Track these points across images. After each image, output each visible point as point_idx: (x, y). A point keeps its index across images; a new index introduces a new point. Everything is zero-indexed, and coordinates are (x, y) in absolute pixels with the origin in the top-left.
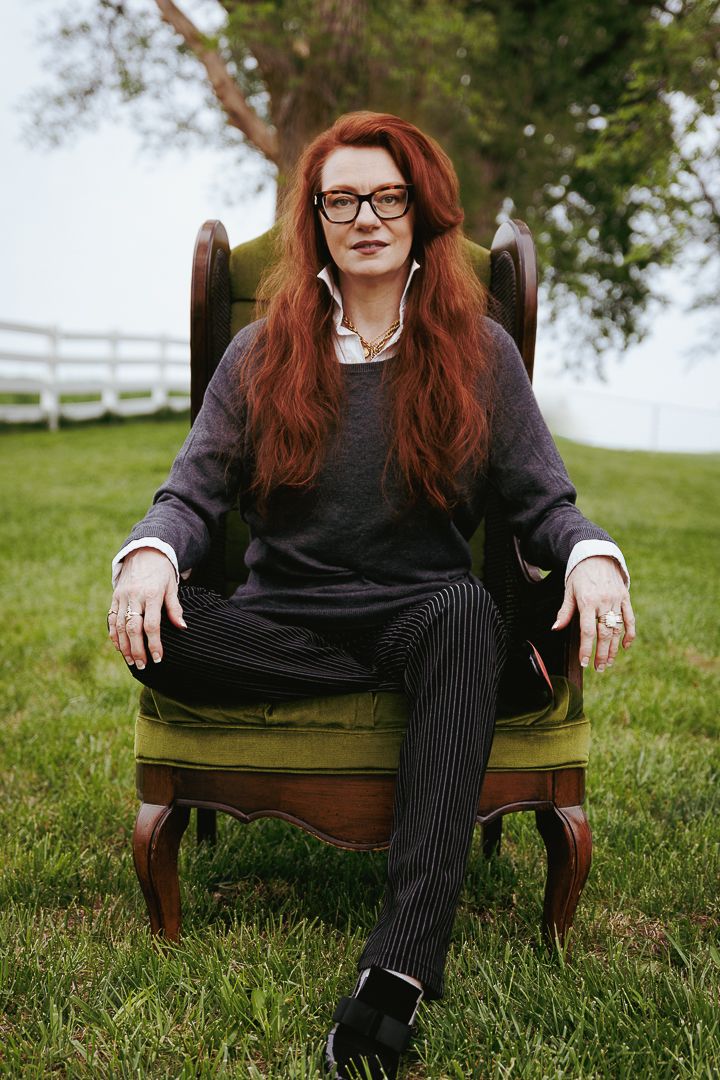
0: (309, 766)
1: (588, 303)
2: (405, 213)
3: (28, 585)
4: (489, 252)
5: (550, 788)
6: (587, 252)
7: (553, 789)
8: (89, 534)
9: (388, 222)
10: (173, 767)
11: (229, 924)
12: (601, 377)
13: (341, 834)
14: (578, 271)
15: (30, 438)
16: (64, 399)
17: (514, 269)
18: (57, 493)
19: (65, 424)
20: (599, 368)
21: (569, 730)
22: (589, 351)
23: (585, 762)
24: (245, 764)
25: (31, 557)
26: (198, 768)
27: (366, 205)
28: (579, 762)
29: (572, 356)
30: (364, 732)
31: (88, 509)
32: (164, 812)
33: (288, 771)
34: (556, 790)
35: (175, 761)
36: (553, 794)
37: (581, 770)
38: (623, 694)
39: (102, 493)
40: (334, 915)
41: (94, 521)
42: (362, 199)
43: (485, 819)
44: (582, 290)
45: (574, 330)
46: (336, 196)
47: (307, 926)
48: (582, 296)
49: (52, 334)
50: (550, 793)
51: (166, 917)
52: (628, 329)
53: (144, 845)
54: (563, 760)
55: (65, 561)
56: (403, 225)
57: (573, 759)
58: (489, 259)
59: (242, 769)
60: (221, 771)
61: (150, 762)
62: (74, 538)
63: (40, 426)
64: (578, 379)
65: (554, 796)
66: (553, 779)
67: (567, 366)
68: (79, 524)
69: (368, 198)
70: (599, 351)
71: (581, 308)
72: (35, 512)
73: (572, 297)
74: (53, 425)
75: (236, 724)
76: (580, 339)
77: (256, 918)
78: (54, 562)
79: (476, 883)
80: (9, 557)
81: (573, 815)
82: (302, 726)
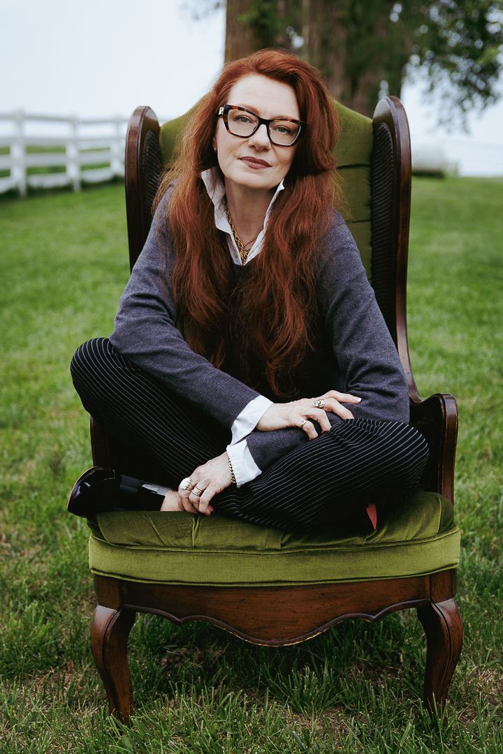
0: (229, 581)
1: (457, 76)
2: (293, 145)
3: (48, 333)
4: (371, 121)
5: (428, 588)
6: (454, 39)
7: (431, 588)
8: (96, 285)
9: (276, 148)
10: (120, 580)
11: (172, 697)
12: (465, 129)
13: (257, 633)
14: (449, 53)
15: (59, 199)
16: (84, 168)
17: (391, 140)
18: (73, 251)
19: (86, 186)
20: (464, 123)
21: (443, 540)
22: (457, 110)
23: (456, 564)
24: (177, 579)
25: (53, 306)
26: (139, 581)
27: (263, 127)
28: (452, 565)
29: (445, 114)
30: (273, 553)
31: (96, 264)
32: (114, 614)
33: (212, 585)
34: (433, 589)
35: (121, 575)
36: (431, 592)
37: (454, 570)
38: (487, 430)
39: (106, 250)
40: (257, 680)
41: (99, 274)
42: (262, 121)
43: (374, 617)
44: (452, 67)
45: (446, 96)
46: (241, 113)
47: (234, 697)
48: (452, 72)
49: (73, 121)
50: (428, 592)
51: (119, 696)
52: (486, 93)
53: (99, 642)
54: (438, 566)
55: (77, 310)
56: (286, 154)
57: (447, 563)
58: (371, 127)
59: (175, 583)
60: (158, 584)
61: (101, 574)
62: (84, 289)
63: (67, 189)
64: (449, 131)
65: (431, 594)
66: (431, 582)
67: (441, 122)
68: (88, 277)
69: (267, 123)
70: (464, 110)
71: (452, 80)
72: (56, 268)
73: (445, 73)
74: (77, 187)
75: (169, 547)
76: (449, 102)
77: (193, 687)
78: (68, 311)
79: (372, 638)
80: (36, 309)
81: (445, 607)
82: (222, 549)
